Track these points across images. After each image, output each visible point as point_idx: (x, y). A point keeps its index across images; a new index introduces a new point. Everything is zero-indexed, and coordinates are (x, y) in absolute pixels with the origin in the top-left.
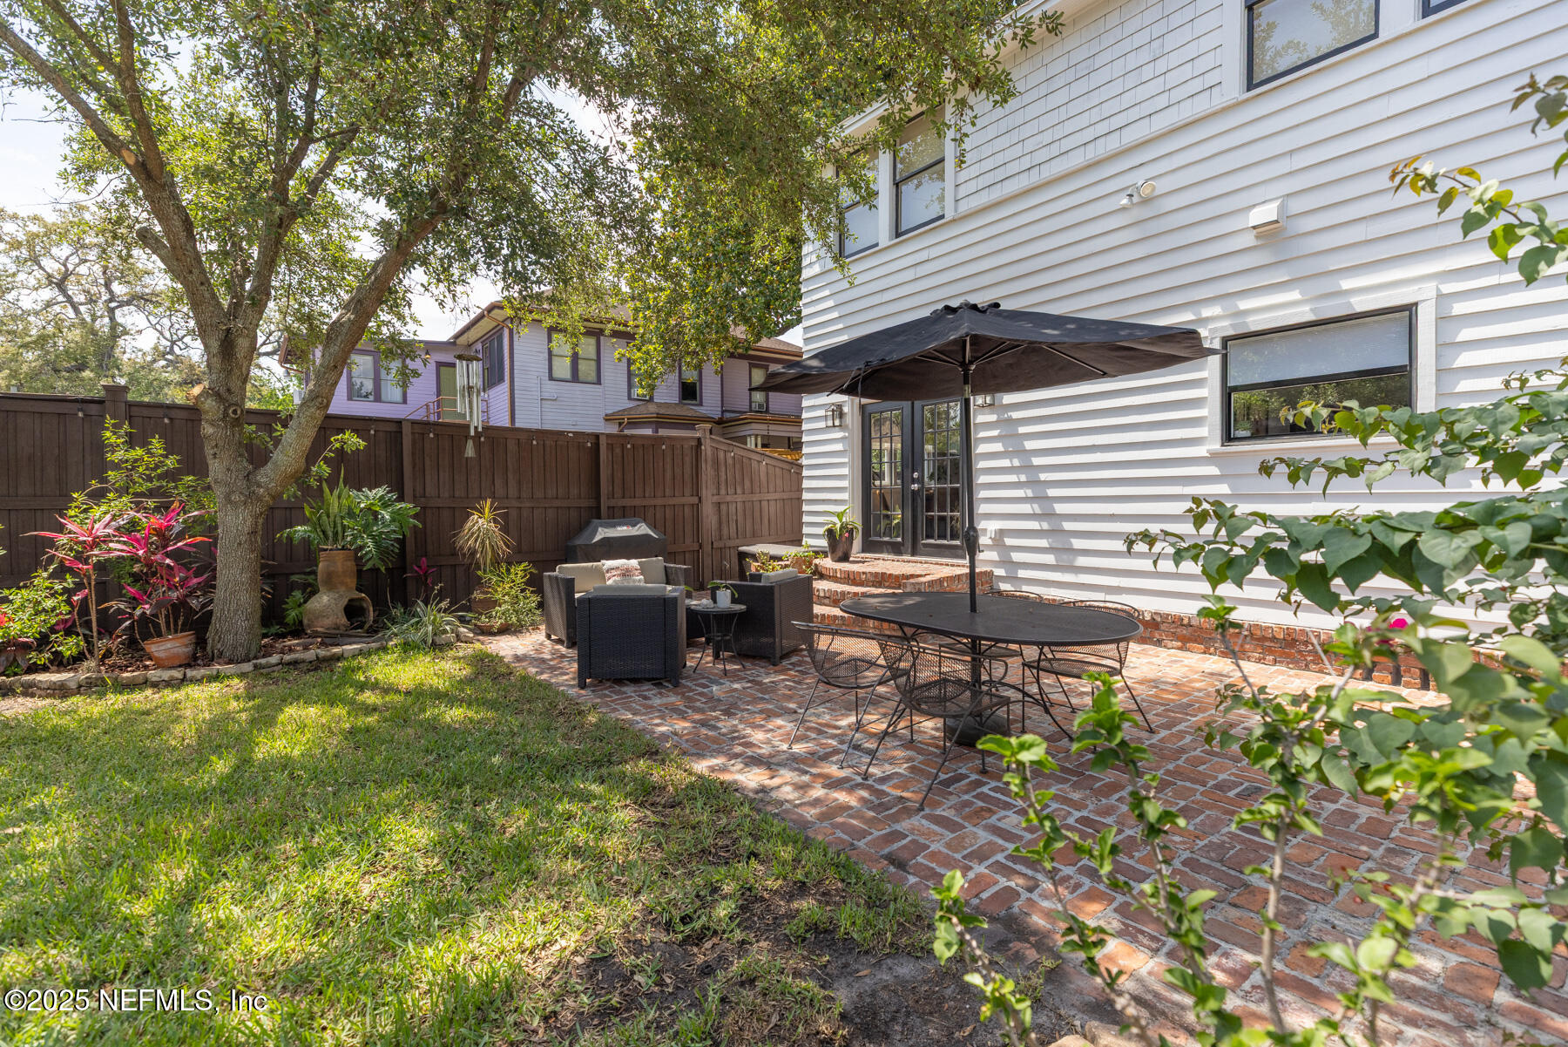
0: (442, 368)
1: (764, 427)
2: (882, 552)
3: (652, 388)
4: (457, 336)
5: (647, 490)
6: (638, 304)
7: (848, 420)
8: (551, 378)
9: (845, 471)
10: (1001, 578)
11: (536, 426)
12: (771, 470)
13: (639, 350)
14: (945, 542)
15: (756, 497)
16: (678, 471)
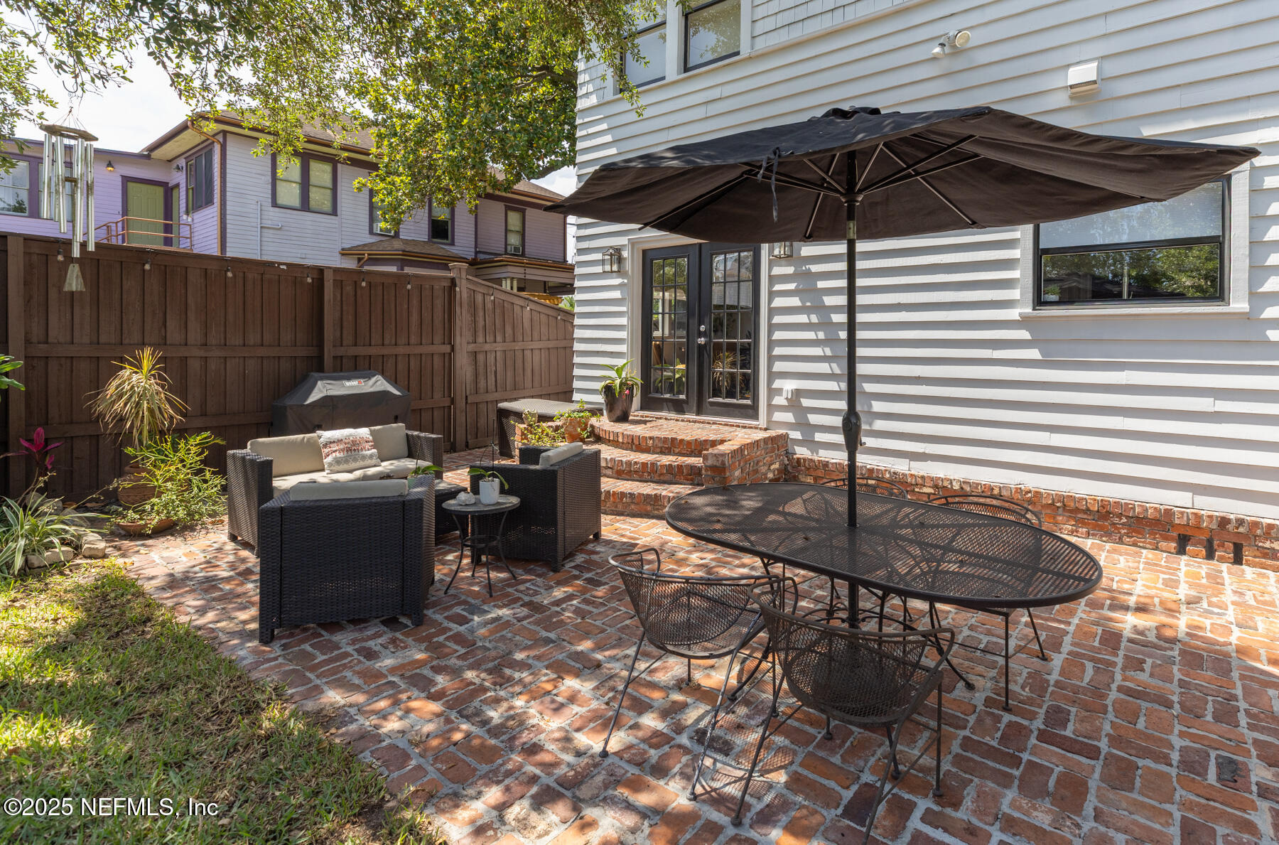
0: (130, 185)
1: (521, 270)
2: (661, 410)
3: (398, 222)
4: (153, 148)
5: (387, 337)
6: (383, 130)
7: (628, 266)
8: (275, 204)
9: (623, 321)
10: (796, 442)
11: (256, 256)
12: (536, 316)
13: (383, 180)
14: (734, 401)
15: (518, 346)
16: (427, 315)
